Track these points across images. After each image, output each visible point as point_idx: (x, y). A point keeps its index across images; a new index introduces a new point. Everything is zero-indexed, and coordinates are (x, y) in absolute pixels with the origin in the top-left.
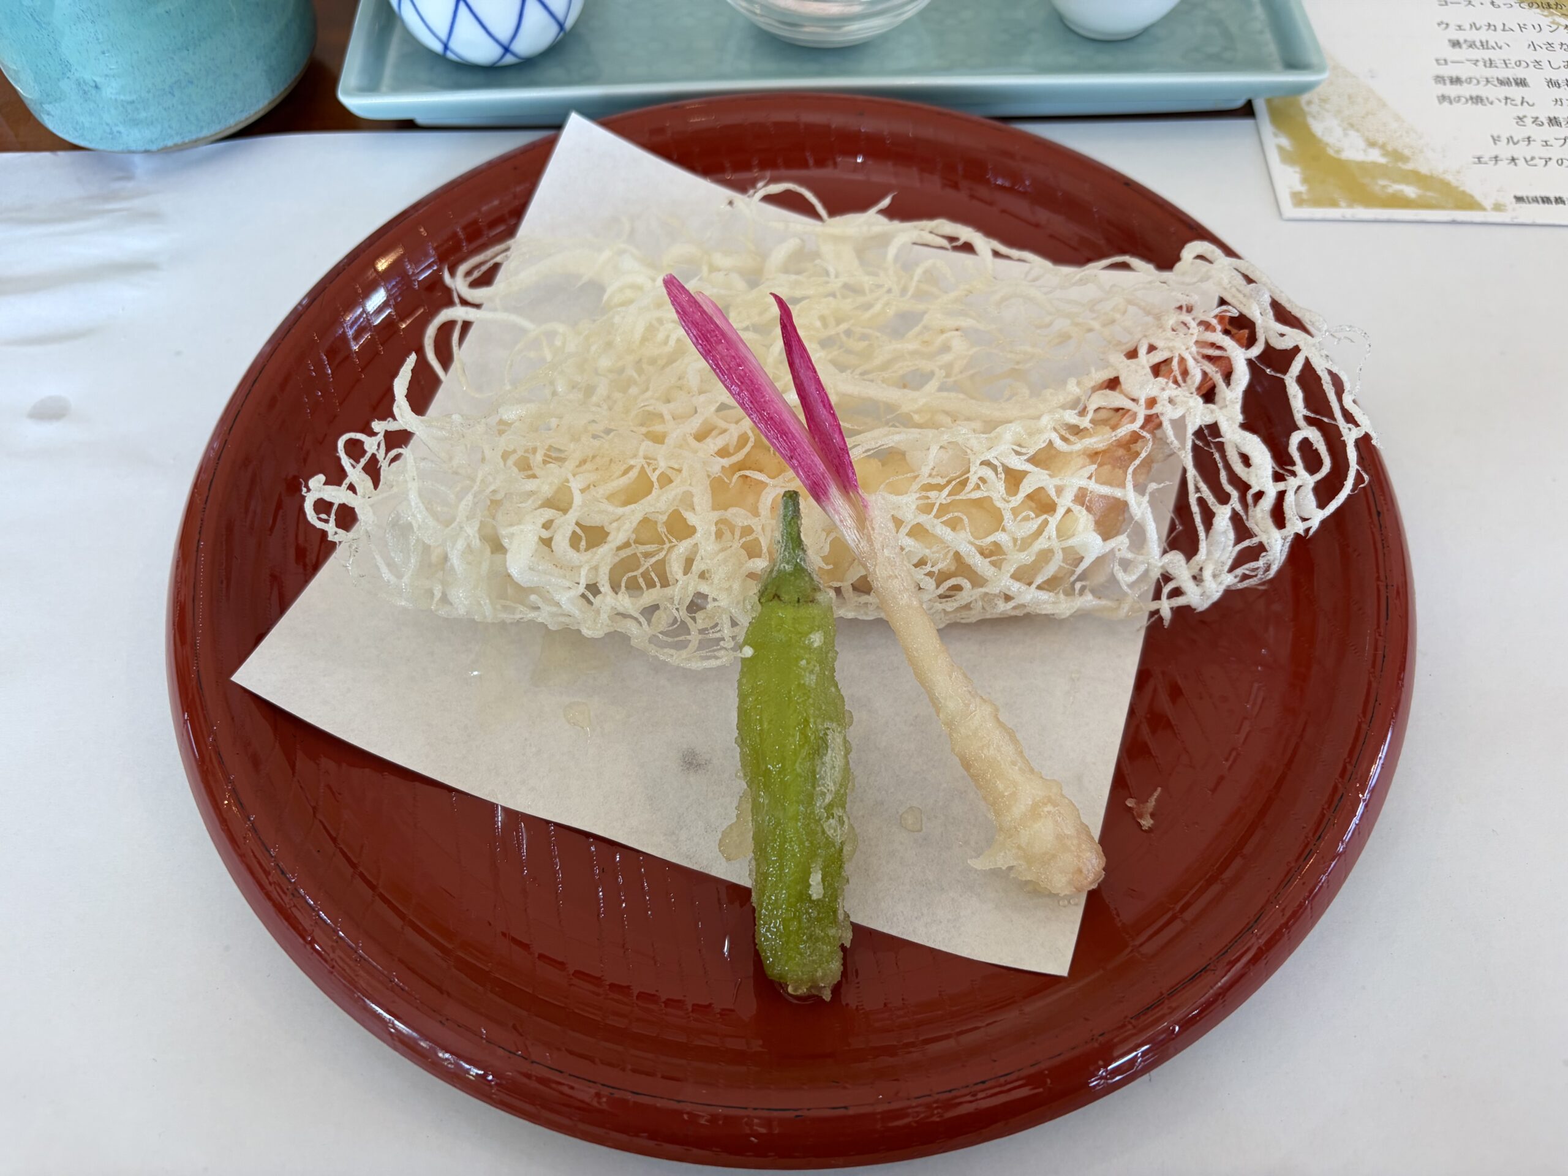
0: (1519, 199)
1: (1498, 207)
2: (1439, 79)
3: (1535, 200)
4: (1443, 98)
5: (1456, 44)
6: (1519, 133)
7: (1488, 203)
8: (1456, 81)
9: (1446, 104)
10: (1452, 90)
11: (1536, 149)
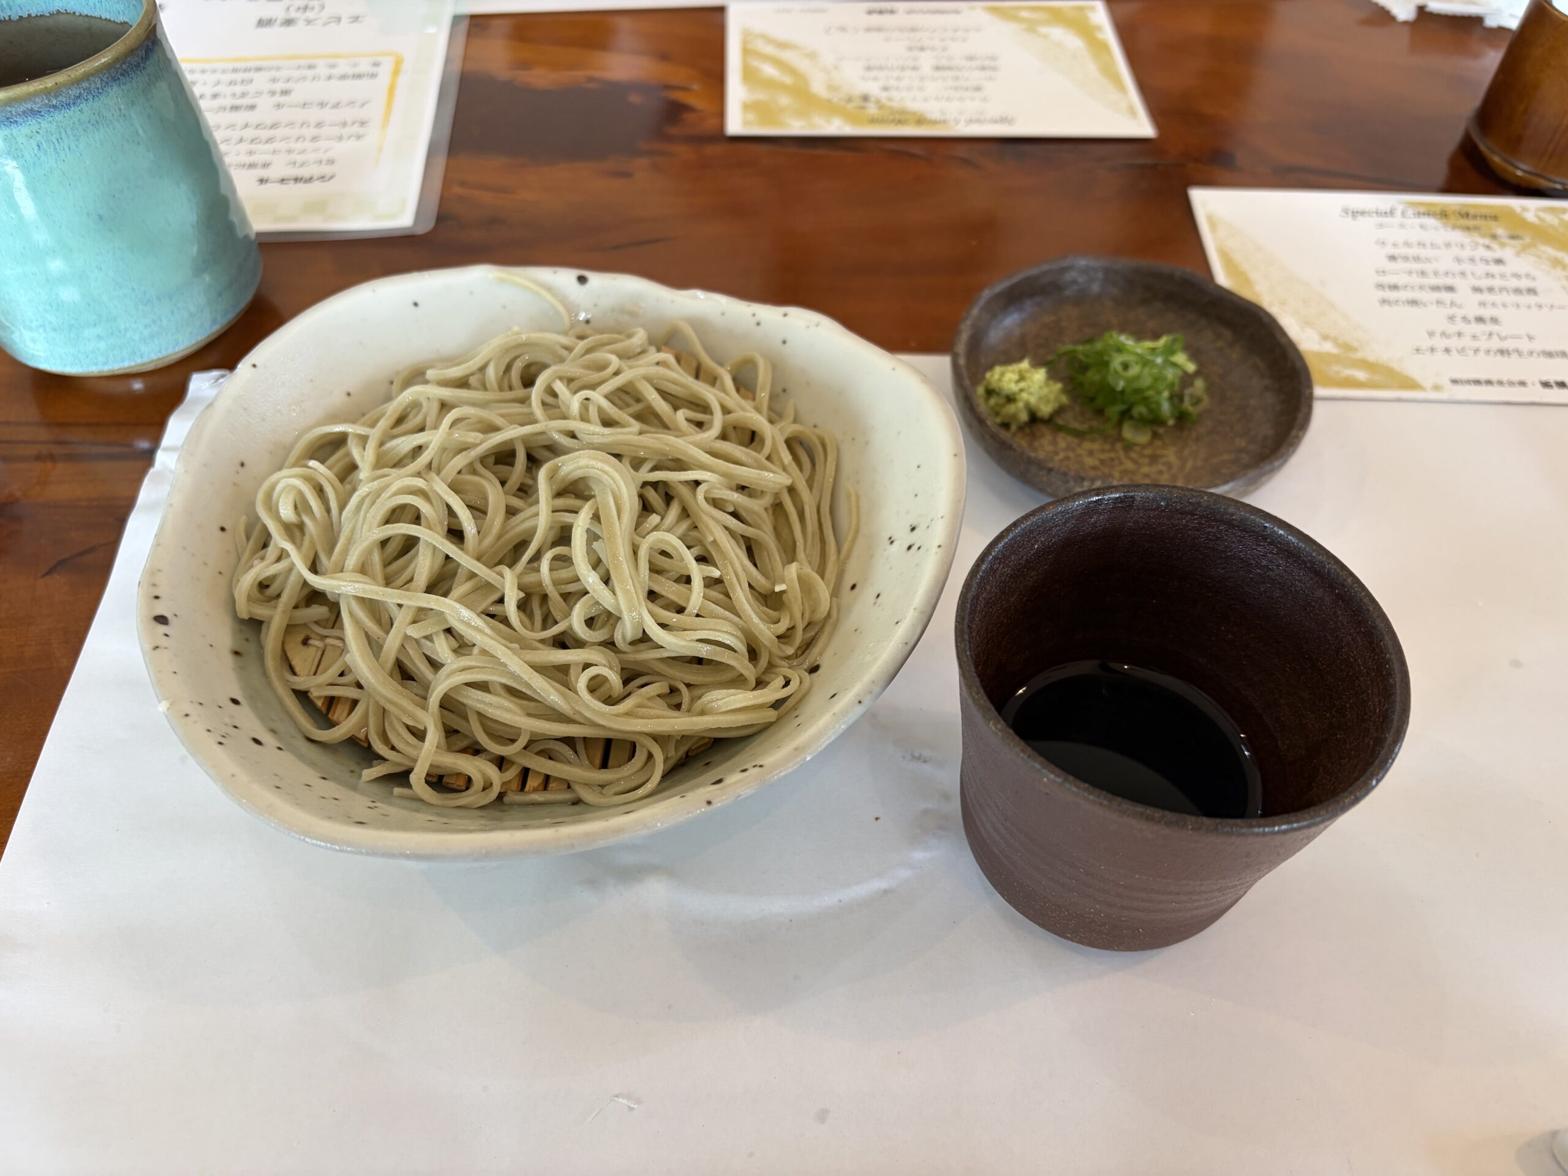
0: (1455, 382)
1: (1437, 388)
2: (1380, 286)
3: (1468, 382)
4: (1384, 302)
5: (1392, 258)
6: (1452, 329)
7: (1428, 384)
8: (1394, 287)
9: (1386, 307)
10: (1392, 295)
11: (1466, 342)
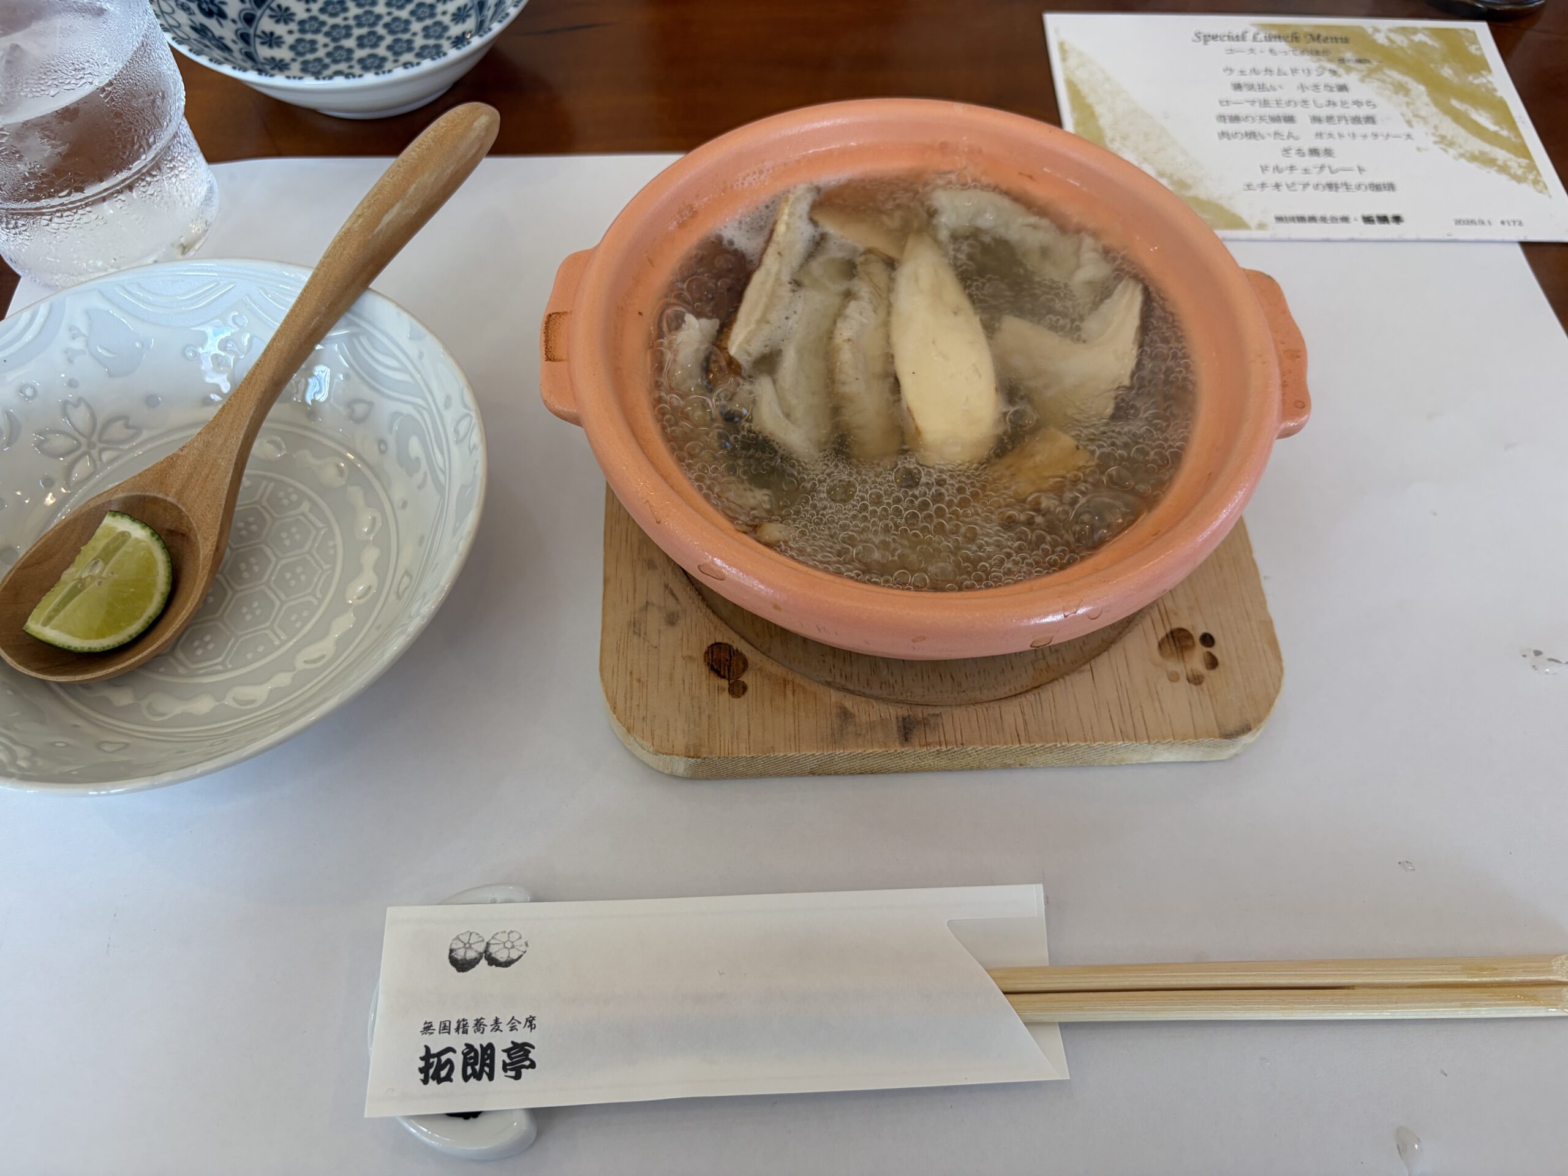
0: (1279, 219)
1: (1261, 226)
2: (1222, 118)
3: (1292, 219)
4: (1223, 134)
5: (1238, 87)
6: (1284, 162)
7: (1253, 223)
8: (1235, 119)
9: (1225, 140)
10: (1230, 127)
11: (1298, 177)
